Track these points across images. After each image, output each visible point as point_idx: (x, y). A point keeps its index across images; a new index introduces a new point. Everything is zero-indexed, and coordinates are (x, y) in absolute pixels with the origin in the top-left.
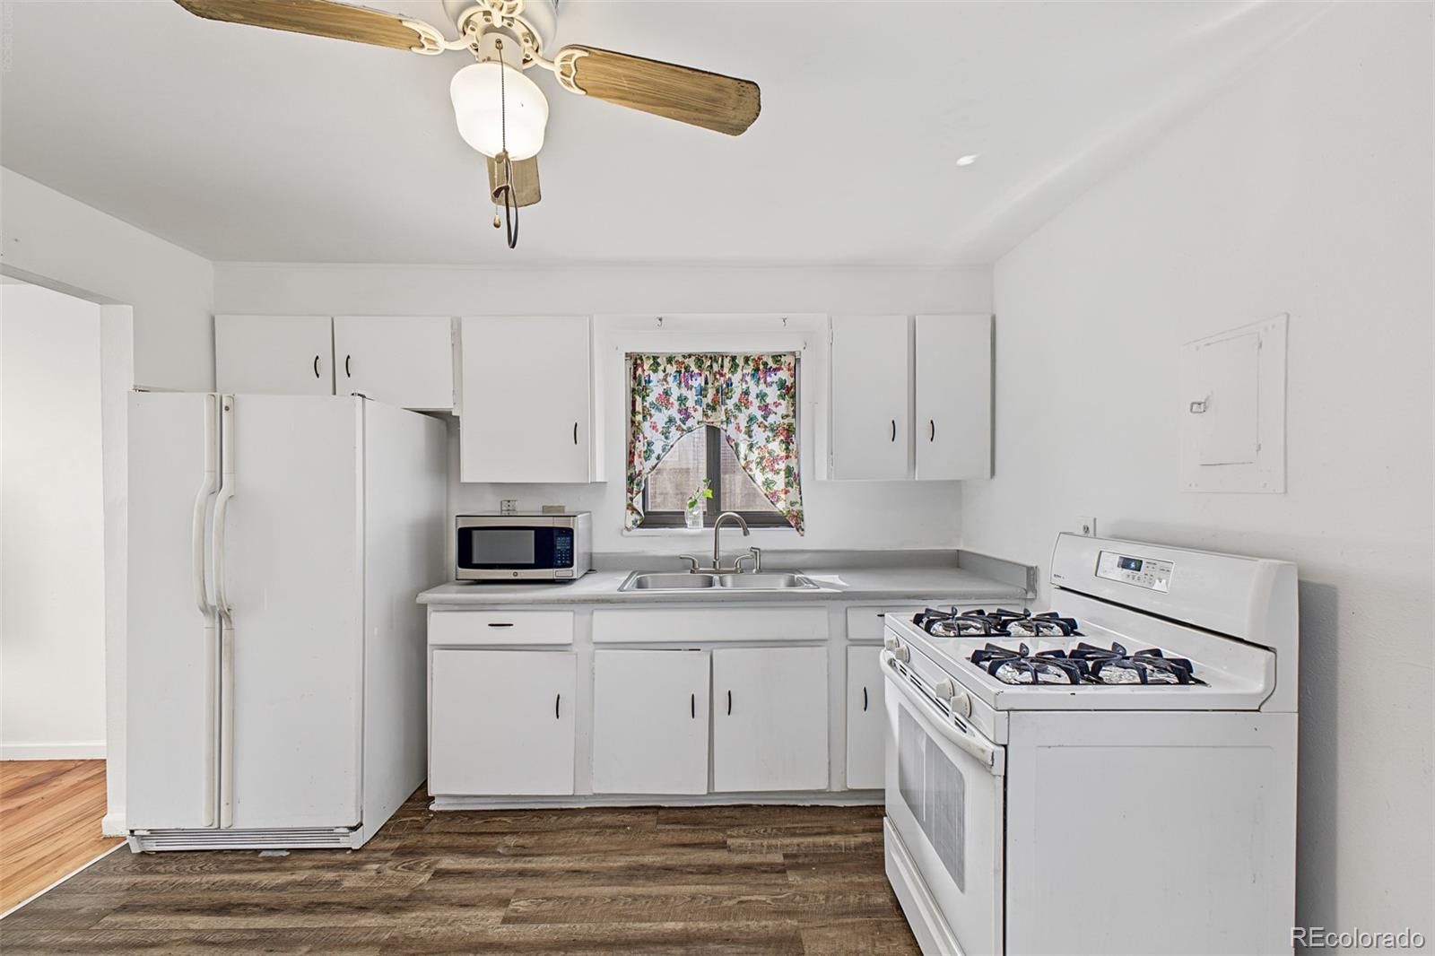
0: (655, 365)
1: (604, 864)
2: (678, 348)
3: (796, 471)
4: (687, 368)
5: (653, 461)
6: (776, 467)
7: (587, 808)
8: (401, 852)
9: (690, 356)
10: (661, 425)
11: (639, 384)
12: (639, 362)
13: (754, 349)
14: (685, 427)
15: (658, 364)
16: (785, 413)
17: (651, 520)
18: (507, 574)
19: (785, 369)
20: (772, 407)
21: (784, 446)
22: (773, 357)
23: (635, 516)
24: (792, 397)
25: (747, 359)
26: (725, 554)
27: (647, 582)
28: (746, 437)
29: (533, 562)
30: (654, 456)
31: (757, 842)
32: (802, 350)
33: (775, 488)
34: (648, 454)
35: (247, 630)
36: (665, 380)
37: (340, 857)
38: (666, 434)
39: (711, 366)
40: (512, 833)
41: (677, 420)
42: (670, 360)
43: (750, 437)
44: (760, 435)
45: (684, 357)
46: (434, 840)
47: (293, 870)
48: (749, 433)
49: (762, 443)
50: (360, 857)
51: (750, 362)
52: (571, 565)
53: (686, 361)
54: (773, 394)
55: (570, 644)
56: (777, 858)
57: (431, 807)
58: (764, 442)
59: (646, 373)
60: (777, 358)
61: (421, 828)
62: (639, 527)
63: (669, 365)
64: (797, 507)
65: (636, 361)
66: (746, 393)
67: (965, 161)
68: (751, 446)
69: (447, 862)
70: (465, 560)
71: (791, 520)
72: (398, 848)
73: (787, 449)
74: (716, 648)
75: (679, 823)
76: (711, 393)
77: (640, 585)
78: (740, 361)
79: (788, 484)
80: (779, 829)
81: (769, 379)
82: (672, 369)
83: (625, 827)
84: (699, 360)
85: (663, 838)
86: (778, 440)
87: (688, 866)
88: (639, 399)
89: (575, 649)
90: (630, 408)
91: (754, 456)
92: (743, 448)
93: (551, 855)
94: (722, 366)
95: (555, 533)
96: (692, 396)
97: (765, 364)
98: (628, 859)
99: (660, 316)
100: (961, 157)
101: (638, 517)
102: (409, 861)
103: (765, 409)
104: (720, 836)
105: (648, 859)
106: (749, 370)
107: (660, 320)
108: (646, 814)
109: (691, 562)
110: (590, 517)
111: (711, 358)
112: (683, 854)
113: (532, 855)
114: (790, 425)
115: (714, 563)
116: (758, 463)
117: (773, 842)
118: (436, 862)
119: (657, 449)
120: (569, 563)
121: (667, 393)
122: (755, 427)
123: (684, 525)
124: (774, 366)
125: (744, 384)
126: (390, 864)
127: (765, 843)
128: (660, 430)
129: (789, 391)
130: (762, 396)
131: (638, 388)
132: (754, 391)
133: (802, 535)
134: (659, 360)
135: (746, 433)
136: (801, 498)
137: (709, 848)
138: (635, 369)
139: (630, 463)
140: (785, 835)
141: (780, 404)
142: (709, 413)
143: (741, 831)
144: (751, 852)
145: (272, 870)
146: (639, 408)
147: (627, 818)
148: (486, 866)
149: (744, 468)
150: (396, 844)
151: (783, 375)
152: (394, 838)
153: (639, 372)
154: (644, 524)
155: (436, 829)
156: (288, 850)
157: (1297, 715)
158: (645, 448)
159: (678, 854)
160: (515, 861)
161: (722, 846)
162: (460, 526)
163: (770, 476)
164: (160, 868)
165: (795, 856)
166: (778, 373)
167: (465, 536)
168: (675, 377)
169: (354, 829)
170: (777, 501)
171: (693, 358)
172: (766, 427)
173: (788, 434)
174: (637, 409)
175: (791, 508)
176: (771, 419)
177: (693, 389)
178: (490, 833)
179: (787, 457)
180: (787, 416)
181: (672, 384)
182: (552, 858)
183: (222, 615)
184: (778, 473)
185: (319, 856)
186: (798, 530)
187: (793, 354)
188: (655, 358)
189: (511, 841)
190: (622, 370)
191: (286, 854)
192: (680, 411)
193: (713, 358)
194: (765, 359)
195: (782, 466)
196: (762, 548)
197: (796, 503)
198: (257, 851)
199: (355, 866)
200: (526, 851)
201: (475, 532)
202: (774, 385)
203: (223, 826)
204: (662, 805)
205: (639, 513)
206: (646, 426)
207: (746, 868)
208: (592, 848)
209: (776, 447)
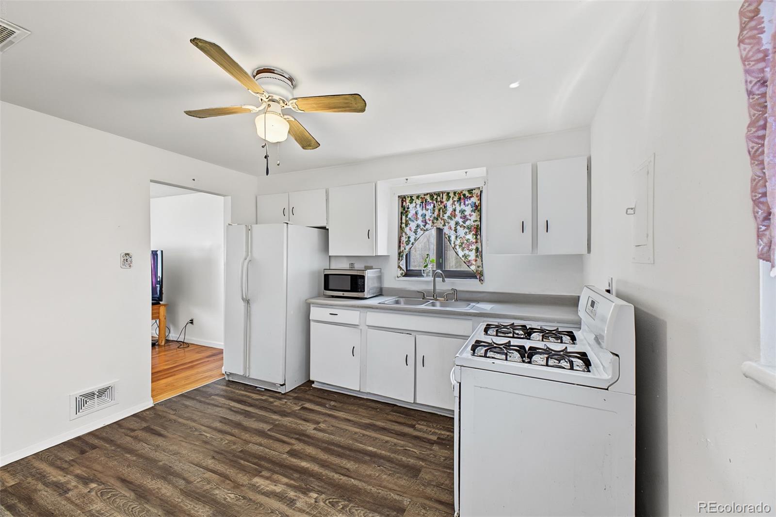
0: (412, 201)
1: (360, 420)
2: (421, 191)
3: (480, 250)
4: (426, 200)
5: (410, 245)
6: (471, 247)
7: (367, 399)
8: (295, 398)
9: (427, 194)
10: (413, 228)
11: (404, 209)
12: (404, 199)
13: (458, 188)
14: (425, 229)
15: (413, 200)
16: (475, 219)
17: (408, 273)
18: (340, 294)
19: (475, 196)
20: (468, 217)
21: (475, 237)
22: (468, 191)
23: (402, 271)
24: (479, 211)
25: (455, 193)
26: (439, 291)
27: (401, 302)
28: (454, 232)
29: (350, 289)
30: (411, 243)
31: (430, 429)
32: (483, 186)
33: (470, 259)
34: (408, 242)
35: (254, 307)
36: (416, 207)
37: (277, 395)
38: (416, 232)
39: (437, 198)
40: (334, 401)
41: (421, 225)
42: (418, 197)
43: (456, 232)
44: (461, 231)
45: (425, 195)
46: (307, 397)
47: (263, 395)
48: (456, 230)
49: (462, 235)
50: (283, 396)
51: (456, 195)
52: (364, 291)
53: (426, 196)
54: (468, 210)
55: (358, 325)
56: (434, 438)
57: (313, 385)
58: (464, 235)
59: (407, 204)
60: (470, 191)
61: (306, 392)
62: (403, 276)
63: (417, 200)
64: (480, 269)
65: (403, 199)
66: (455, 210)
67: (514, 86)
68: (457, 237)
69: (308, 405)
70: (326, 287)
71: (477, 275)
72: (296, 396)
73: (476, 238)
74: (418, 334)
75: (400, 413)
76: (437, 211)
77: (397, 302)
78: (452, 195)
79: (477, 256)
80: (444, 427)
81: (467, 203)
82: (419, 202)
83: (377, 409)
84: (431, 196)
85: (390, 417)
86: (472, 233)
87: (392, 430)
88: (404, 217)
89: (360, 327)
90: (400, 221)
91: (458, 242)
92: (453, 238)
93: (343, 412)
94: (442, 198)
95: (358, 277)
96: (428, 214)
97: (464, 195)
98: (371, 421)
99: (407, 178)
100: (511, 83)
101: (403, 272)
102: (297, 402)
103: (465, 219)
104: (414, 423)
105: (379, 423)
106: (456, 199)
107: (407, 180)
108: (389, 406)
109: (423, 294)
110: (381, 271)
111: (437, 194)
112: (394, 425)
113: (337, 410)
114: (478, 226)
115: (434, 295)
116: (460, 246)
117: (437, 431)
118: (304, 404)
119: (412, 240)
120: (363, 291)
121: (416, 213)
122: (458, 227)
123: (422, 276)
124: (469, 195)
125: (454, 205)
126: (291, 401)
127: (433, 431)
128: (413, 230)
129: (477, 208)
130: (462, 212)
131: (404, 211)
132: (458, 209)
133: (482, 284)
134: (413, 198)
135: (454, 231)
136: (482, 264)
137: (407, 426)
138: (402, 203)
139: (399, 247)
140: (445, 430)
141: (472, 215)
142: (435, 221)
143: (425, 423)
144: (424, 432)
145: (257, 394)
146: (404, 221)
147: (380, 406)
148: (319, 410)
149: (453, 248)
150: (296, 395)
151: (474, 200)
152: (296, 393)
153: (404, 203)
154: (406, 275)
155: (311, 393)
156: (265, 389)
157: (635, 396)
158: (407, 240)
159: (391, 424)
160: (330, 411)
161: (413, 426)
162: (325, 273)
163: (467, 252)
164: (231, 386)
165: (443, 439)
166: (471, 199)
167: (327, 277)
168: (420, 205)
169: (282, 385)
170: (471, 265)
171: (429, 195)
172: (464, 227)
173: (478, 230)
174: (403, 222)
175: (478, 269)
176: (468, 223)
177: (429, 210)
178: (327, 399)
179: (476, 242)
180: (476, 221)
181: (419, 209)
182: (343, 413)
183: (247, 302)
184: (472, 251)
185: (271, 393)
186: (480, 281)
187: (479, 188)
188: (411, 197)
189: (333, 403)
190: (396, 203)
191: (263, 390)
192: (422, 221)
193: (438, 194)
194: (464, 192)
195: (474, 247)
196: (457, 289)
197: (480, 266)
198: (257, 387)
199: (280, 399)
200: (335, 408)
201: (330, 276)
202: (470, 205)
203: (247, 376)
204: (397, 404)
205: (403, 270)
206: (407, 230)
207: (417, 438)
208: (360, 413)
209: (470, 237)
